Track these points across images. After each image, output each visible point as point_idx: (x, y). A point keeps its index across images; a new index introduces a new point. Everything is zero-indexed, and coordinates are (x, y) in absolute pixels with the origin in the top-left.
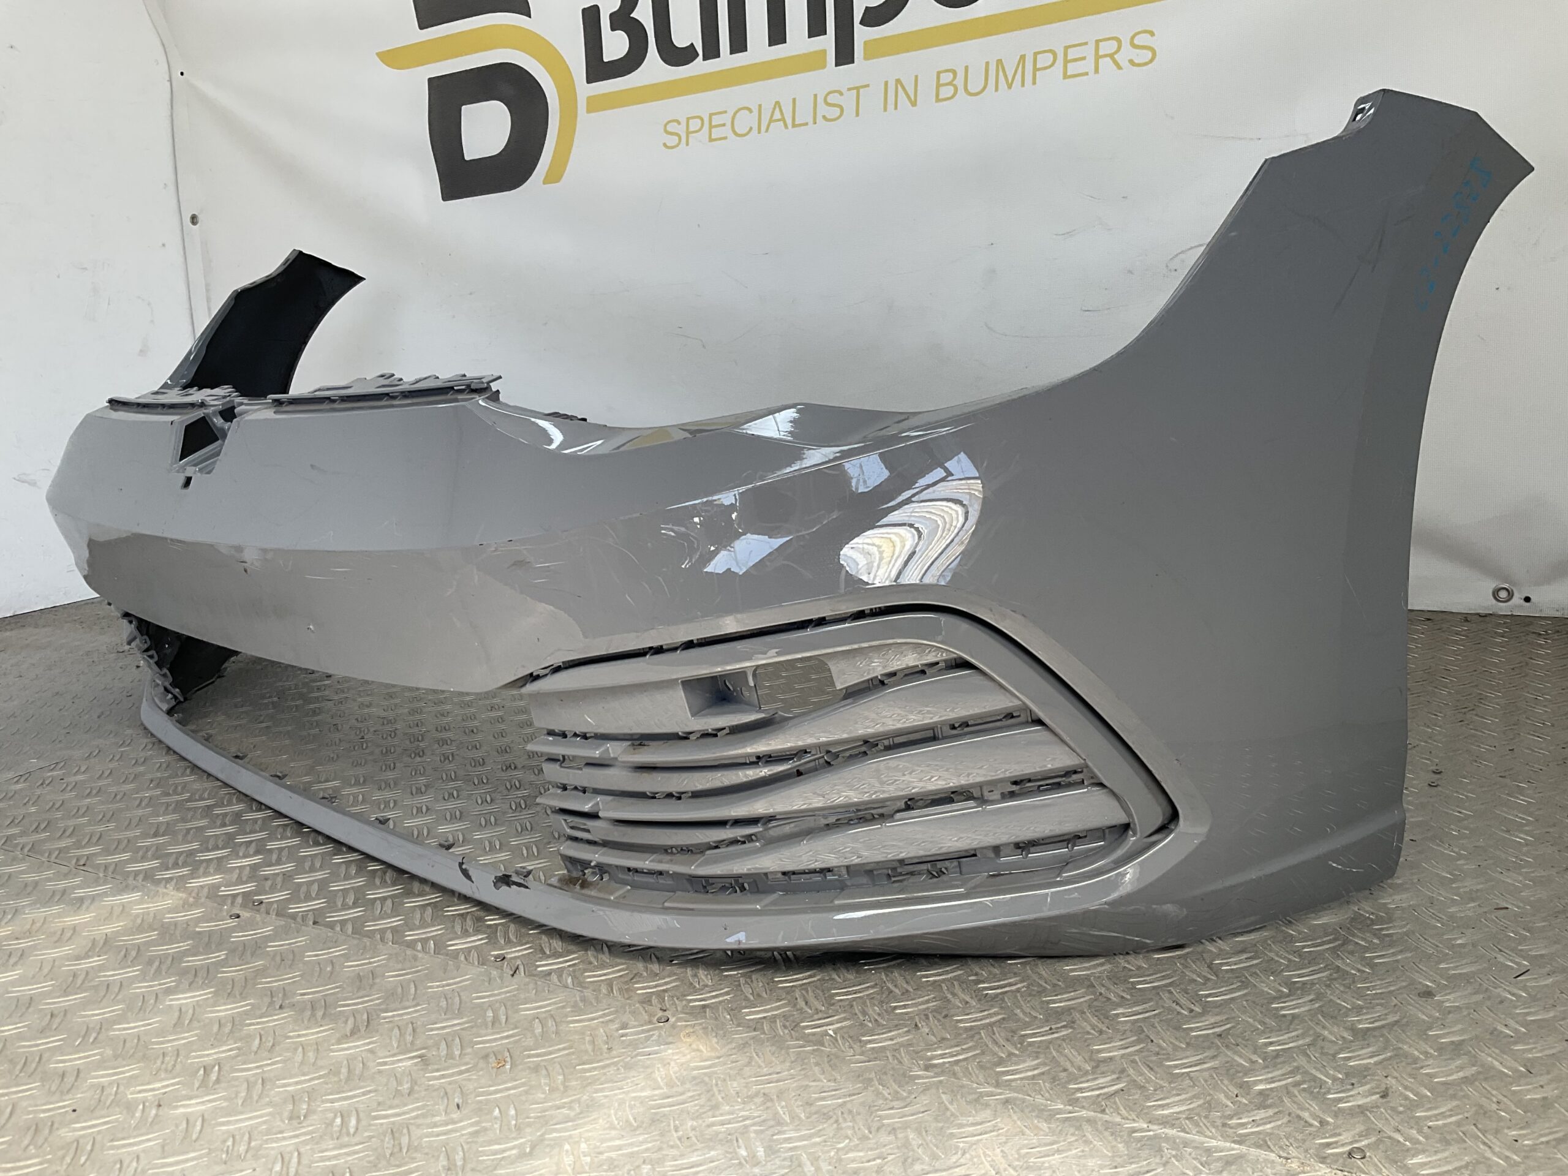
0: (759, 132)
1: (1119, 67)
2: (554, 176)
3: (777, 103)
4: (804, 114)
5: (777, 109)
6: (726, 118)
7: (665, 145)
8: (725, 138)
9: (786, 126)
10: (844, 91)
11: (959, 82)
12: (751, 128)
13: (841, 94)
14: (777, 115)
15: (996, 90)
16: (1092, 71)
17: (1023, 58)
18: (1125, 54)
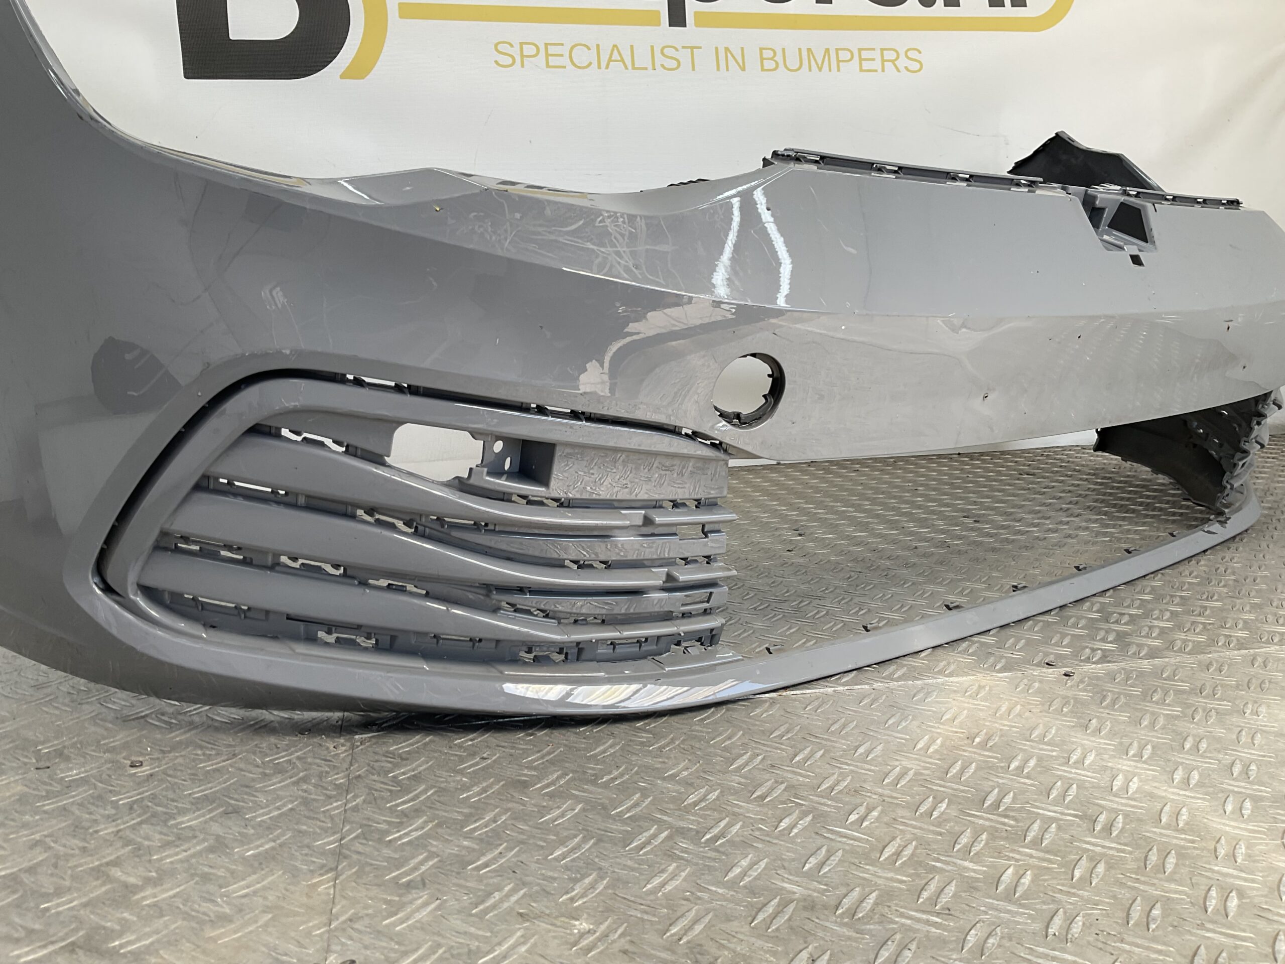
0: (599, 67)
1: (898, 71)
2: (356, 71)
3: (615, 46)
4: (643, 59)
5: (615, 51)
6: (565, 51)
7: (496, 62)
8: (565, 67)
9: (626, 68)
10: (679, 47)
11: (779, 58)
12: (590, 64)
13: (677, 50)
14: (616, 56)
15: (810, 70)
16: (880, 70)
17: (827, 50)
18: (902, 62)
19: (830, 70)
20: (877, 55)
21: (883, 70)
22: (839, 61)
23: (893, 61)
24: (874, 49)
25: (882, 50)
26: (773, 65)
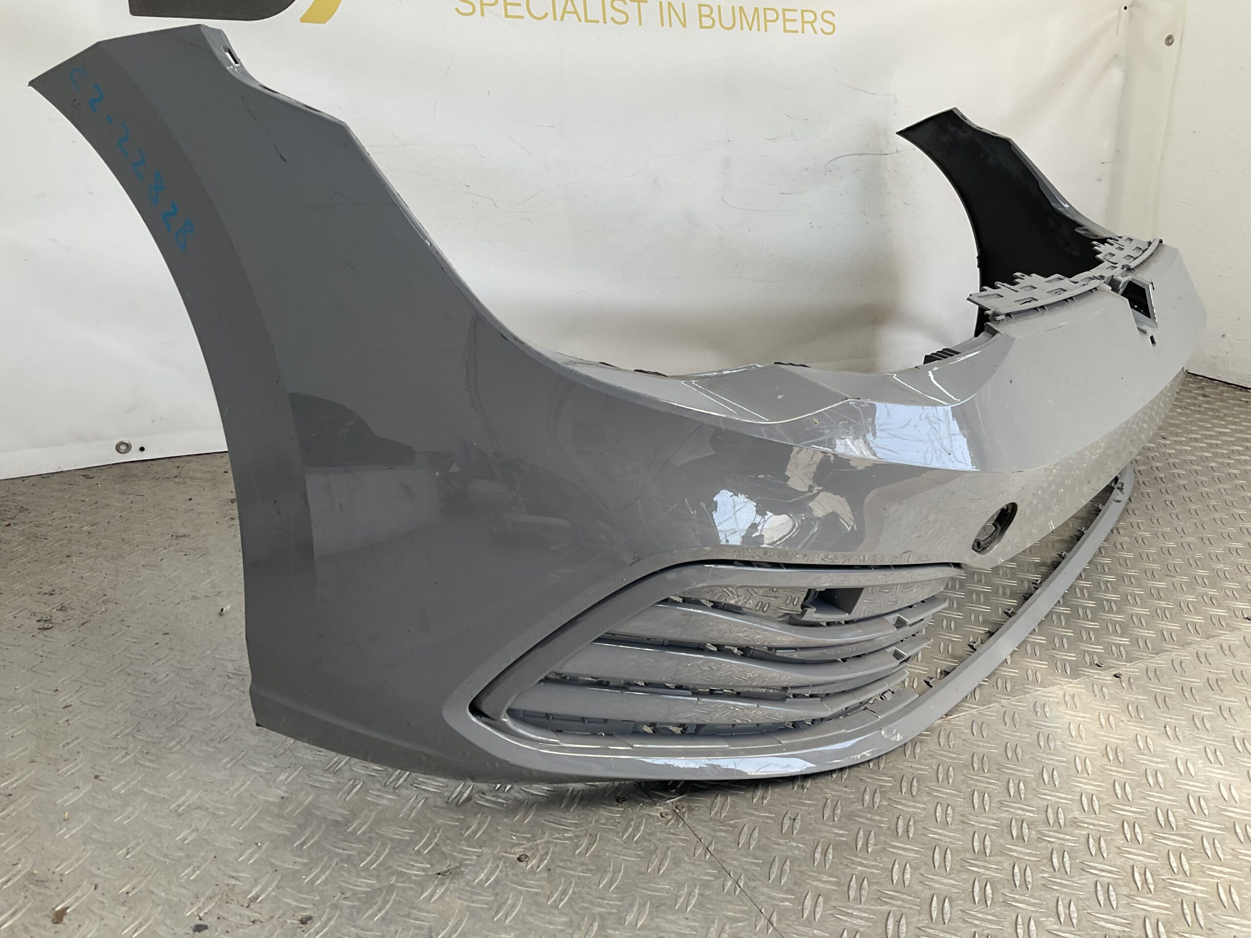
0: (555, 19)
1: (816, 33)
2: (316, 16)
4: (595, 13)
5: (569, 2)
7: (459, 10)
8: (522, 17)
9: (580, 20)
11: (715, 15)
12: (546, 14)
13: (625, 3)
14: (570, 8)
15: (742, 29)
16: (800, 30)
17: (756, 9)
18: (819, 24)
19: (759, 30)
20: (797, 16)
21: (803, 32)
22: (766, 21)
23: (811, 23)
24: (796, 10)
25: (803, 11)
26: (710, 23)
